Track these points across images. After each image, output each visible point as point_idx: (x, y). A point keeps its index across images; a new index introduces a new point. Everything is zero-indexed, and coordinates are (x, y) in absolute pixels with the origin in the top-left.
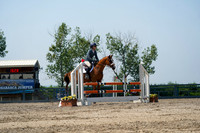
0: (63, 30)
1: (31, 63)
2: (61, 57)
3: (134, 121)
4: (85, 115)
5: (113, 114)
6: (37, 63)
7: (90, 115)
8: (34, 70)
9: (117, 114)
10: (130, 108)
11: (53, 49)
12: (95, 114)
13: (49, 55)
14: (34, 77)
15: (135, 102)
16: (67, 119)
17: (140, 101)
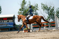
0: (24, 3)
1: (12, 16)
2: (23, 13)
3: (52, 37)
4: (33, 35)
5: (44, 35)
6: (14, 16)
7: (35, 35)
8: (13, 18)
9: (46, 34)
10: (51, 32)
11: (20, 10)
12: (37, 35)
13: (19, 12)
14: (13, 21)
15: (53, 29)
16: (26, 37)
17: (55, 29)
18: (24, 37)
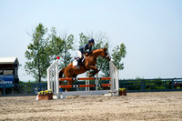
0: (40, 30)
1: (12, 60)
2: (38, 55)
3: (104, 112)
4: (61, 107)
5: (85, 107)
6: (17, 60)
7: (65, 108)
8: (13, 66)
9: (89, 106)
10: (101, 101)
11: (31, 47)
12: (69, 107)
13: (27, 52)
14: (14, 73)
15: (106, 95)
16: (43, 111)
17: (110, 95)
18: (41, 111)
